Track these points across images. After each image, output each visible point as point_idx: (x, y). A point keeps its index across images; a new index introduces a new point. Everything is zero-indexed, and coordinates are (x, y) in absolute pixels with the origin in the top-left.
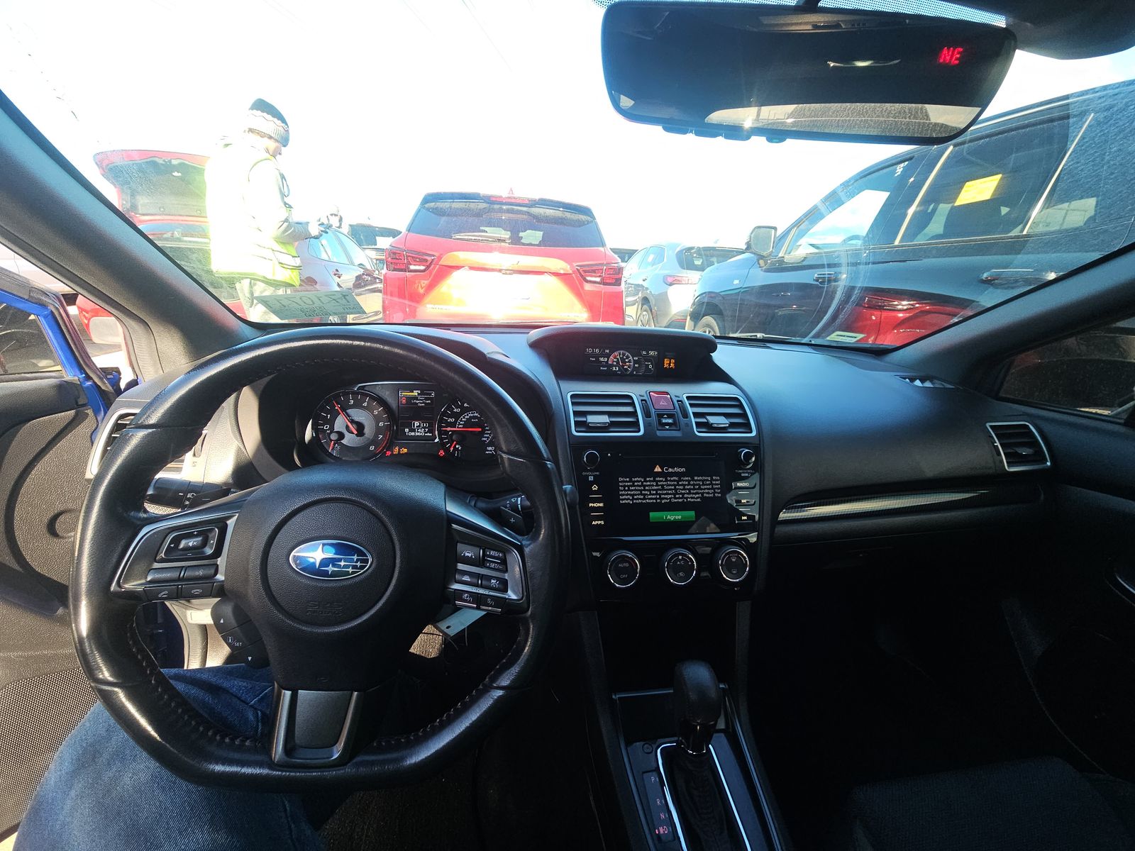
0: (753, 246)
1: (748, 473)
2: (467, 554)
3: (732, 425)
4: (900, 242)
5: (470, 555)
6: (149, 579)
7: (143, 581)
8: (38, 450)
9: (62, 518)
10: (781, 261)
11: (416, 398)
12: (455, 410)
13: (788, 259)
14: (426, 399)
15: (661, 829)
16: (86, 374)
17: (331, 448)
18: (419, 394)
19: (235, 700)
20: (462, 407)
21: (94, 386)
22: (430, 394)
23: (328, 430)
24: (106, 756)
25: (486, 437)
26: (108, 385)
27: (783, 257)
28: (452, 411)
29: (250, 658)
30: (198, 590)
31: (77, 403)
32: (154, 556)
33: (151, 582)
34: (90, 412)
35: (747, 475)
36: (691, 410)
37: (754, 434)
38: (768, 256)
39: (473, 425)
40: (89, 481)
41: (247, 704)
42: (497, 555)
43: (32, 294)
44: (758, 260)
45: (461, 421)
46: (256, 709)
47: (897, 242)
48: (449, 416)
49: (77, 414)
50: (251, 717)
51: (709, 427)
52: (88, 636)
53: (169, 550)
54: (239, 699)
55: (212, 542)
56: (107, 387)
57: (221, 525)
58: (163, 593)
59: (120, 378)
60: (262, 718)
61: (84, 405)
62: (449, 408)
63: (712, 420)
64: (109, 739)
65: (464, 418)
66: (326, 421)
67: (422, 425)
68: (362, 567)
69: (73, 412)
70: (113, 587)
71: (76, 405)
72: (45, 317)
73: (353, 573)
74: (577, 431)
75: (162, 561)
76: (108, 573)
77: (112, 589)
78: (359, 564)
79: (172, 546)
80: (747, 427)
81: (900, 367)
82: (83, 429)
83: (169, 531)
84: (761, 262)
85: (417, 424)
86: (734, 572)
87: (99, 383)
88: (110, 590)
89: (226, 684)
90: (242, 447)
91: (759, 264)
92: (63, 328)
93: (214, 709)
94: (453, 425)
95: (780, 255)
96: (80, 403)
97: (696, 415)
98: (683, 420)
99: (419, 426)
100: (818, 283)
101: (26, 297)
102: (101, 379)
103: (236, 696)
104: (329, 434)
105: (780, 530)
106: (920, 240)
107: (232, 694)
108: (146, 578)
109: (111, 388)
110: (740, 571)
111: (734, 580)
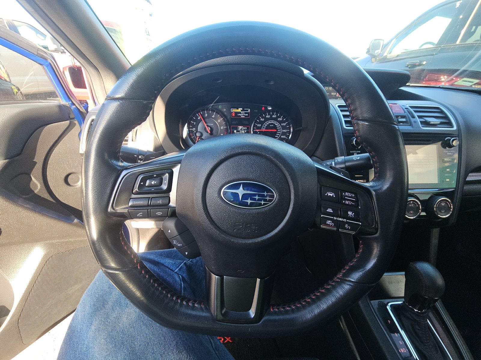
0: (371, 50)
1: (452, 153)
2: (329, 194)
3: (442, 123)
4: (460, 42)
5: (331, 195)
6: (130, 204)
7: (127, 206)
8: (54, 141)
9: (70, 177)
10: (385, 58)
11: (240, 113)
12: (261, 120)
13: (389, 56)
14: (246, 113)
15: (401, 349)
16: (72, 101)
17: (197, 141)
18: (241, 111)
19: (167, 269)
20: (265, 118)
21: (76, 108)
22: (247, 110)
23: (195, 131)
24: (110, 303)
25: (277, 135)
26: (83, 109)
27: (386, 56)
28: (260, 120)
29: (186, 253)
30: (160, 213)
31: (69, 117)
32: (131, 192)
33: (131, 207)
34: (76, 122)
35: (450, 154)
36: (416, 114)
37: (455, 128)
38: (378, 56)
39: (272, 128)
40: (82, 155)
41: (173, 271)
42: (350, 195)
43: (38, 52)
44: (372, 58)
45: (264, 126)
46: (178, 274)
47: (458, 42)
48: (258, 123)
49: (70, 122)
50: (177, 279)
51: (427, 124)
52: (98, 239)
53: (140, 186)
54: (169, 268)
55: (165, 182)
56: (82, 110)
57: (169, 171)
58: (140, 214)
59: (88, 107)
60: (182, 279)
61: (73, 118)
62: (258, 118)
63: (428, 119)
64: (111, 293)
65: (266, 124)
66: (194, 126)
67: (243, 129)
68: (270, 201)
69: (68, 122)
70: (110, 209)
71: (69, 118)
72: (47, 66)
73: (264, 204)
74: (347, 126)
75: (137, 193)
76: (106, 200)
77: (109, 210)
78: (268, 198)
79: (142, 183)
80: (450, 124)
82: (75, 131)
83: (140, 173)
84: (373, 59)
85: (240, 127)
86: (443, 212)
87: (79, 108)
88: (108, 211)
89: (162, 261)
90: (157, 136)
91: (371, 60)
92: (57, 73)
93: (159, 274)
94: (260, 128)
95: (385, 55)
96: (71, 117)
97: (420, 117)
98: (412, 120)
99: (242, 129)
101: (36, 54)
102: (79, 105)
103: (168, 267)
104: (196, 133)
105: (466, 187)
106: (471, 41)
107: (165, 266)
108: (128, 204)
109: (84, 110)
110: (447, 212)
111: (444, 217)
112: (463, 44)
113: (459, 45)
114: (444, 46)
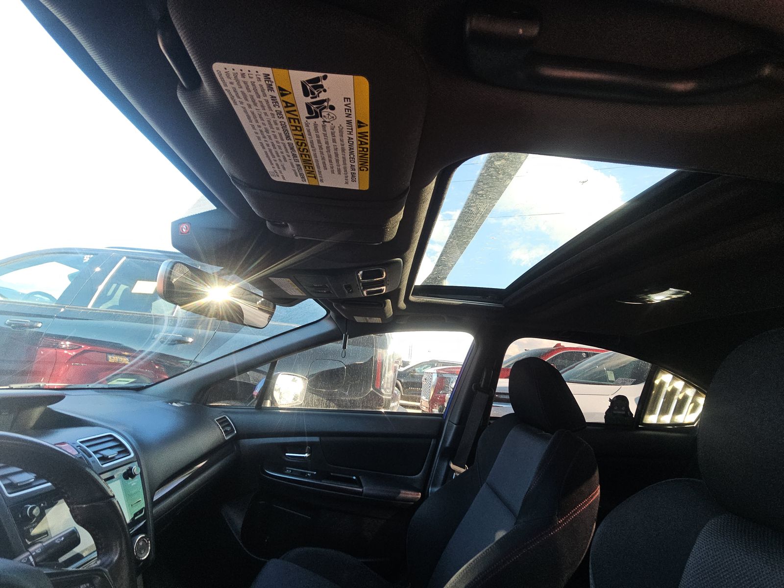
3: (119, 453)
4: (93, 306)
36: (90, 450)
37: (132, 455)
47: (90, 307)
63: (105, 453)
74: (10, 493)
80: (126, 452)
81: (160, 396)
86: (143, 552)
97: (95, 452)
98: (89, 460)
100: (10, 327)
110: (146, 550)
111: (145, 557)
112: (96, 310)
113: (90, 309)
114: (68, 307)
